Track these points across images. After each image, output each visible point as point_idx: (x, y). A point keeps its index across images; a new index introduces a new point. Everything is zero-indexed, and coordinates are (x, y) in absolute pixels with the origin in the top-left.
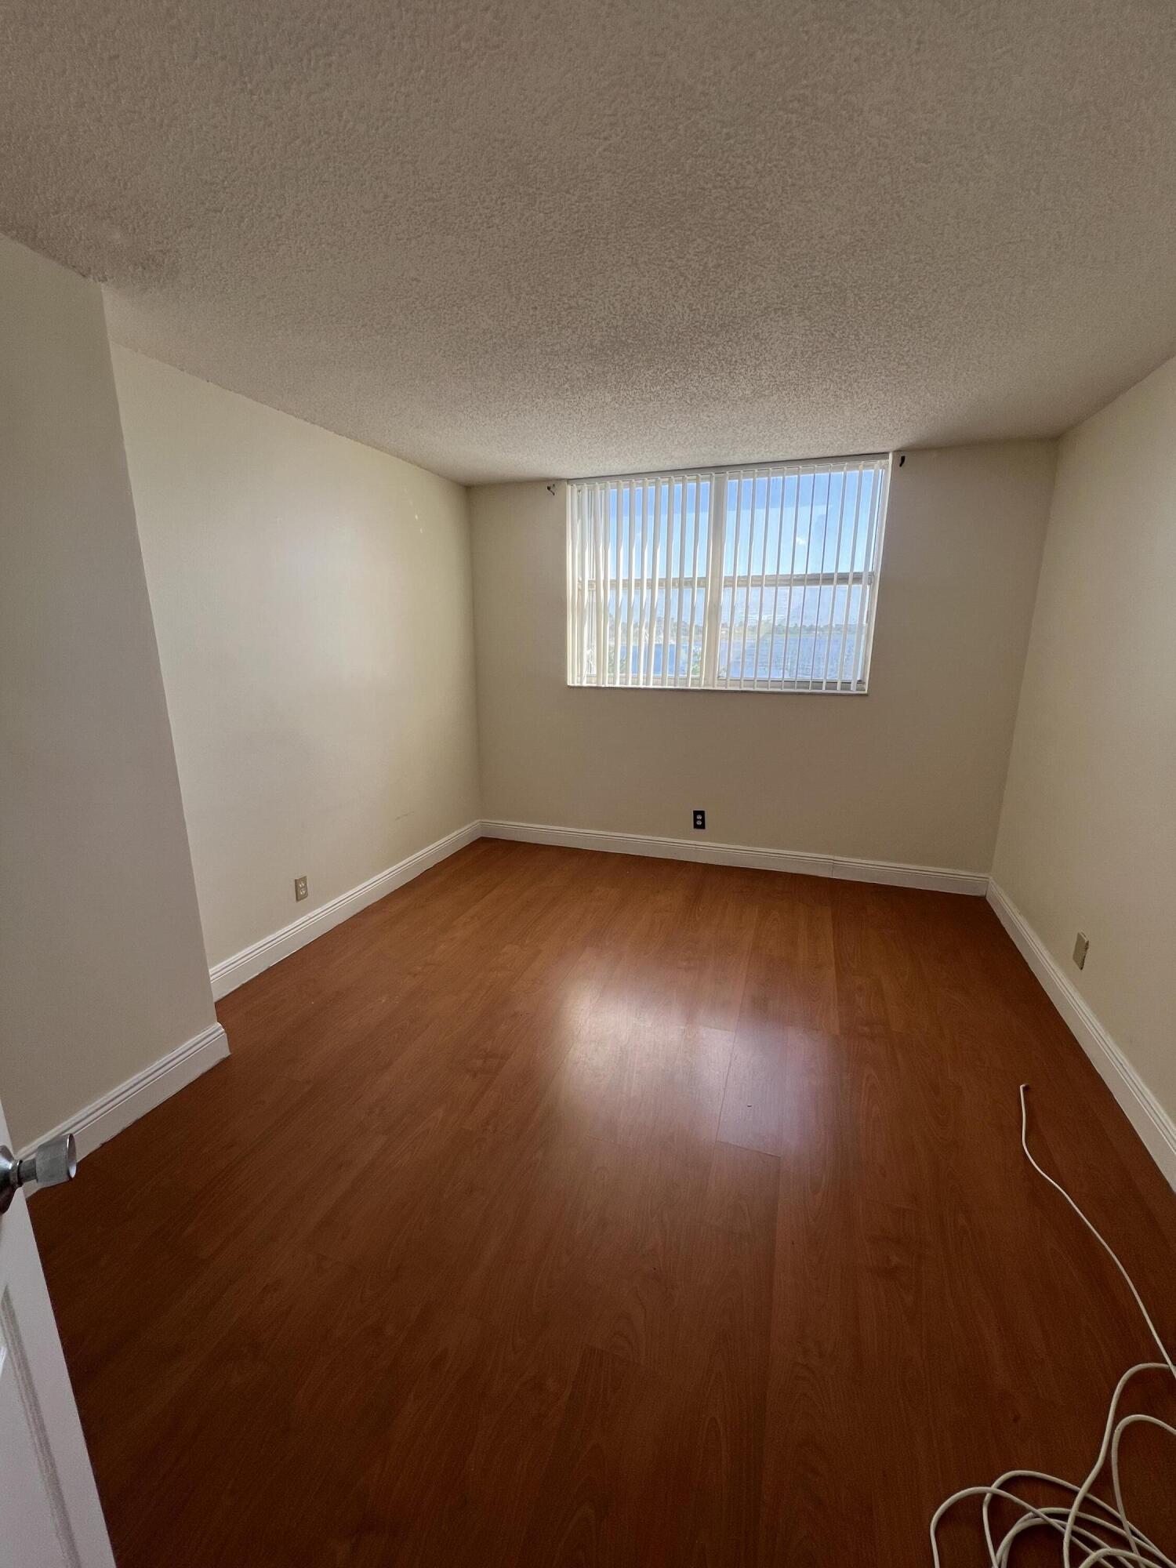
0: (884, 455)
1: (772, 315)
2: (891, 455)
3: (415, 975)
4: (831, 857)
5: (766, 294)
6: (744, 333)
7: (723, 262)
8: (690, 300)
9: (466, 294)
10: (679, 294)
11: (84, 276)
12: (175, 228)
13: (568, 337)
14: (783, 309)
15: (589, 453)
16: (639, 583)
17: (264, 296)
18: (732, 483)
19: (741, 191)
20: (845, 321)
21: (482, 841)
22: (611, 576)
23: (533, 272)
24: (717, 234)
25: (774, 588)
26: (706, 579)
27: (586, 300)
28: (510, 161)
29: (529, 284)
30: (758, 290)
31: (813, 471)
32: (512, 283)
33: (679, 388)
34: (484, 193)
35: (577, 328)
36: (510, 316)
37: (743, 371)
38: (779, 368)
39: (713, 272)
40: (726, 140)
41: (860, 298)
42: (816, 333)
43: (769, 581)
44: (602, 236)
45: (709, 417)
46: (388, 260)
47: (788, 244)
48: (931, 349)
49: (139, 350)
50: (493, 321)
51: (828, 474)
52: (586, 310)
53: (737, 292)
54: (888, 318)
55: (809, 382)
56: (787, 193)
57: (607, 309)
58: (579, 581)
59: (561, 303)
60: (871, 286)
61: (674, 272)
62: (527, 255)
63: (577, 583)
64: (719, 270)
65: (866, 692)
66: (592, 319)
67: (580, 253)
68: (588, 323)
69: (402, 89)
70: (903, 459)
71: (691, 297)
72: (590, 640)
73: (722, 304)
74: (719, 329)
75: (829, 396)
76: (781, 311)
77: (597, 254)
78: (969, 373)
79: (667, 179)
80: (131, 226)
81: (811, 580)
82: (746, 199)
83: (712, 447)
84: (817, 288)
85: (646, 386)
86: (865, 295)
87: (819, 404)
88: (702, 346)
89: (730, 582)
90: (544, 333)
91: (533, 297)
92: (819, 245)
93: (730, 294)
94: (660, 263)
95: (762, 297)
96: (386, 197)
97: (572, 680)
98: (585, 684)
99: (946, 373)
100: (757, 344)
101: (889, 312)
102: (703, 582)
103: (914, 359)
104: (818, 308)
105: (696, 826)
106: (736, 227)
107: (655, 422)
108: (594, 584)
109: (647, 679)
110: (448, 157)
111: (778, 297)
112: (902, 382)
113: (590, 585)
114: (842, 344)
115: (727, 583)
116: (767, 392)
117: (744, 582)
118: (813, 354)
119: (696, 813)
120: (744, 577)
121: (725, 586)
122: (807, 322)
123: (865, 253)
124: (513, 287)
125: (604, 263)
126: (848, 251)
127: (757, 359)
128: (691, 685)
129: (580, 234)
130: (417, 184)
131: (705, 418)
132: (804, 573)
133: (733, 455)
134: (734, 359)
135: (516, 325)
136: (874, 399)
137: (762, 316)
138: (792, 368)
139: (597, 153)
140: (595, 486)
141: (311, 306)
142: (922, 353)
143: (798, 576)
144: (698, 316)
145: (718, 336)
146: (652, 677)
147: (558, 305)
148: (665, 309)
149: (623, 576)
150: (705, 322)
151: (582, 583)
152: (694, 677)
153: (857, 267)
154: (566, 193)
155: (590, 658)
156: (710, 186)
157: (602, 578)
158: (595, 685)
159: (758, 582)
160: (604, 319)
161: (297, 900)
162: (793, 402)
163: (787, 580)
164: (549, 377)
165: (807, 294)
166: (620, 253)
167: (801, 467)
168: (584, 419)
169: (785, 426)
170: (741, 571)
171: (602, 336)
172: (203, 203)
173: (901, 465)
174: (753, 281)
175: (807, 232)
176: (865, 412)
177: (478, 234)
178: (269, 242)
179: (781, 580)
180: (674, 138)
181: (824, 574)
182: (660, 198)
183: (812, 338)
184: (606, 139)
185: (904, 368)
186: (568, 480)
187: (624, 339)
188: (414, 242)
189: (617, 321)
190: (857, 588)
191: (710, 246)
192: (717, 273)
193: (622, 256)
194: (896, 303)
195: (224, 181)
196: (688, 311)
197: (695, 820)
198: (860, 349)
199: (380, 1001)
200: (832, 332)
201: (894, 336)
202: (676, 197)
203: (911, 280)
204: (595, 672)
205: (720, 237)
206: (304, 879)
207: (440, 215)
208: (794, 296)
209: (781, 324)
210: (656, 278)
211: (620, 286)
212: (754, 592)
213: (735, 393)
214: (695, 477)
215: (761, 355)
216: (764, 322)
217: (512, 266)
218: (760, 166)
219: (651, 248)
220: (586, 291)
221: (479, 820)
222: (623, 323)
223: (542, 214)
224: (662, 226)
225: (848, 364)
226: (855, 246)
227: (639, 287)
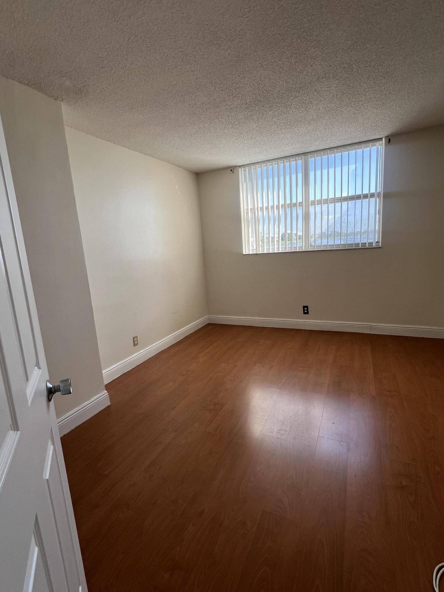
0: (381, 139)
1: (321, 80)
2: (384, 139)
3: (183, 375)
4: (369, 324)
5: (318, 71)
6: (310, 89)
7: (298, 60)
8: (286, 78)
9: (195, 88)
10: (281, 76)
11: (56, 100)
12: (89, 76)
13: (236, 101)
14: (326, 77)
15: (248, 153)
16: (273, 207)
17: (119, 99)
18: (311, 160)
19: (303, 30)
20: (354, 79)
21: (209, 325)
22: (260, 205)
23: (221, 75)
24: (295, 48)
25: (333, 204)
26: (302, 202)
27: (242, 84)
28: (211, 32)
29: (220, 81)
30: (314, 70)
31: (348, 150)
32: (213, 81)
33: (284, 118)
34: (201, 46)
35: (239, 97)
36: (213, 95)
37: (311, 107)
38: (327, 103)
39: (294, 65)
40: (294, 10)
41: (359, 67)
42: (341, 85)
43: (331, 200)
44: (248, 56)
45: (298, 130)
46: (165, 78)
47: (325, 49)
48: (395, 86)
49: (73, 127)
50: (206, 98)
51: (355, 151)
52: (243, 88)
53: (305, 72)
54: (373, 74)
55: (341, 108)
56: (322, 27)
57: (251, 87)
58: (246, 209)
59: (233, 87)
60: (363, 61)
61: (278, 67)
62: (218, 69)
63: (245, 209)
64: (297, 64)
65: (381, 246)
66: (246, 92)
67: (239, 65)
68: (244, 94)
69: (171, 11)
70: (390, 140)
71: (286, 77)
72: (252, 234)
73: (299, 78)
74: (299, 89)
75: (351, 114)
76: (325, 77)
77: (246, 64)
78: (415, 95)
79: (272, 29)
80: (73, 78)
81: (351, 198)
82: (305, 32)
83: (301, 144)
84: (340, 65)
85: (270, 119)
86: (361, 66)
87: (347, 118)
88: (293, 98)
89: (313, 203)
90: (226, 100)
91: (221, 86)
92: (338, 47)
93: (302, 73)
94: (272, 64)
95: (316, 72)
96: (164, 53)
97: (245, 252)
98: (251, 253)
99: (404, 96)
100: (316, 94)
101: (373, 72)
102: (301, 204)
103: (388, 92)
104: (341, 74)
105: (304, 313)
106: (302, 44)
107: (275, 135)
108: (253, 210)
109: (278, 248)
110: (187, 34)
111: (323, 72)
112: (384, 103)
113: (251, 210)
114: (354, 89)
115: (312, 203)
116: (323, 116)
117: (320, 202)
118: (342, 95)
119: (304, 307)
120: (319, 200)
121: (311, 205)
122: (337, 81)
123: (358, 47)
124: (213, 83)
125: (249, 67)
126: (351, 48)
127: (317, 100)
128: (299, 250)
129: (239, 57)
130: (176, 46)
131: (297, 131)
132: (347, 196)
133: (311, 147)
134: (307, 102)
135: (215, 98)
136: (372, 113)
137: (317, 81)
138: (333, 103)
139: (244, 23)
140: (251, 168)
141: (136, 101)
142: (391, 88)
143: (344, 197)
144: (289, 85)
145: (299, 92)
146: (280, 248)
147: (232, 87)
148: (276, 83)
149: (265, 205)
150: (293, 87)
151: (247, 209)
152: (299, 246)
153: (356, 54)
154: (233, 41)
155: (253, 242)
156: (290, 29)
157: (256, 206)
158: (256, 253)
159: (326, 201)
160: (250, 91)
161: (134, 346)
162: (335, 119)
163: (340, 199)
164: (229, 120)
165: (335, 68)
166: (255, 62)
167: (342, 149)
168: (245, 137)
169: (333, 130)
170: (318, 198)
171: (250, 99)
172: (99, 65)
173: (389, 143)
174: (312, 66)
175: (332, 42)
176: (369, 119)
177: (199, 62)
178: (121, 77)
179: (336, 200)
180: (274, 13)
181: (356, 195)
182: (270, 37)
183: (340, 88)
184: (247, 17)
185: (384, 96)
186: (240, 166)
187: (259, 99)
188: (175, 70)
189: (256, 91)
190: (373, 200)
191: (292, 54)
192: (296, 65)
193: (256, 63)
194: (376, 67)
195: (106, 56)
196: (285, 83)
197: (304, 310)
198: (362, 90)
199: (170, 385)
200: (349, 84)
201: (377, 82)
202: (276, 36)
203: (380, 56)
204: (255, 248)
205: (296, 50)
206: (137, 337)
207: (184, 57)
208: (330, 70)
209: (326, 84)
210: (271, 71)
211: (256, 76)
212: (325, 207)
213: (309, 118)
214: (294, 159)
215: (318, 98)
216: (318, 83)
217: (213, 74)
218: (309, 18)
219: (268, 58)
220: (243, 80)
221: (207, 316)
222: (258, 92)
223: (224, 51)
224: (271, 49)
225: (358, 98)
226: (354, 45)
227: (264, 75)
